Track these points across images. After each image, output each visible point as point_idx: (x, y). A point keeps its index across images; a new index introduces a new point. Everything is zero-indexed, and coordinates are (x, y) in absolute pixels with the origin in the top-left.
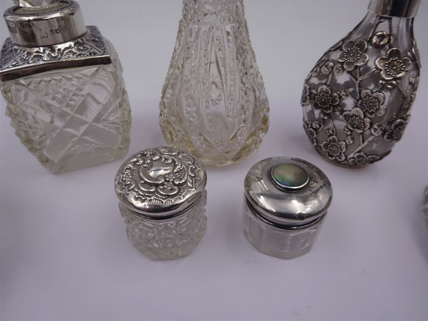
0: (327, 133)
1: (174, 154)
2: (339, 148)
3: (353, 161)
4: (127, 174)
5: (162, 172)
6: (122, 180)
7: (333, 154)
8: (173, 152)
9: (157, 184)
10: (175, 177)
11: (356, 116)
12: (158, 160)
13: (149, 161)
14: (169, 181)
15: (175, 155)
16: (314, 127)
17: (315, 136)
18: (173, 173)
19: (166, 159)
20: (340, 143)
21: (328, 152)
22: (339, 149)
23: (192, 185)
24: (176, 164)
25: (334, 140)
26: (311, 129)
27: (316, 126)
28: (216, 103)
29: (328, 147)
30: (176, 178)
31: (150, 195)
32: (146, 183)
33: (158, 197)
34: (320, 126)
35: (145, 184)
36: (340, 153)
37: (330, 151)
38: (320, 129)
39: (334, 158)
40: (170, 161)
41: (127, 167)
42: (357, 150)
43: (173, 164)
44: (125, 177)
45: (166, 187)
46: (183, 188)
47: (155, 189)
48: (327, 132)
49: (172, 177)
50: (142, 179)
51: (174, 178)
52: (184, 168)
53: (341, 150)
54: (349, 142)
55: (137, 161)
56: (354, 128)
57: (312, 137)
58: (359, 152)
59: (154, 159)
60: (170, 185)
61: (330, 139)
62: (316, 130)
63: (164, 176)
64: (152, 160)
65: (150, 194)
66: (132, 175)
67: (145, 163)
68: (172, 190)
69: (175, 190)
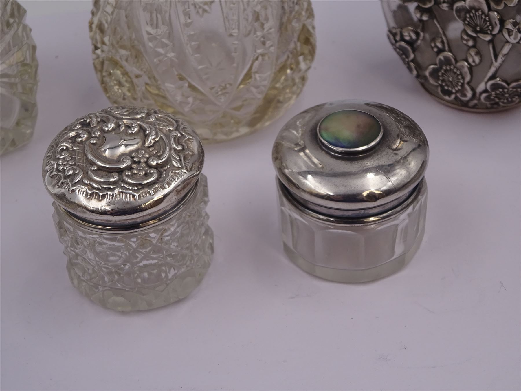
0: (432, 48)
1: (139, 116)
2: (458, 75)
3: (488, 98)
4: (64, 158)
5: (122, 149)
6: (58, 170)
7: (450, 89)
8: (137, 114)
9: (119, 168)
10: (149, 154)
11: (477, 10)
12: (113, 130)
13: (99, 133)
14: (139, 162)
15: (142, 118)
16: (407, 38)
17: (412, 56)
18: (144, 148)
19: (128, 127)
20: (459, 64)
21: (441, 86)
22: (460, 77)
23: (181, 165)
24: (147, 132)
25: (447, 61)
26: (403, 44)
27: (410, 36)
28: (205, 11)
29: (439, 76)
30: (150, 157)
31: (112, 187)
32: (101, 170)
33: (126, 189)
34: (417, 34)
35: (99, 172)
36: (463, 85)
37: (444, 84)
38: (419, 42)
39: (453, 96)
40: (136, 129)
41: (61, 148)
42: (490, 74)
43: (142, 134)
44: (62, 164)
45: (136, 172)
46: (165, 170)
47: (119, 176)
48: (433, 45)
49: (143, 155)
50: (93, 164)
51: (147, 156)
52: (161, 137)
53: (463, 78)
54: (474, 61)
55: (78, 136)
56: (476, 32)
57: (407, 60)
58: (493, 77)
59: (107, 129)
60: (143, 167)
61: (440, 59)
62: (411, 43)
63: (130, 155)
64: (102, 131)
65: (111, 185)
66: (73, 159)
67: (92, 137)
68: (147, 175)
69: (152, 175)
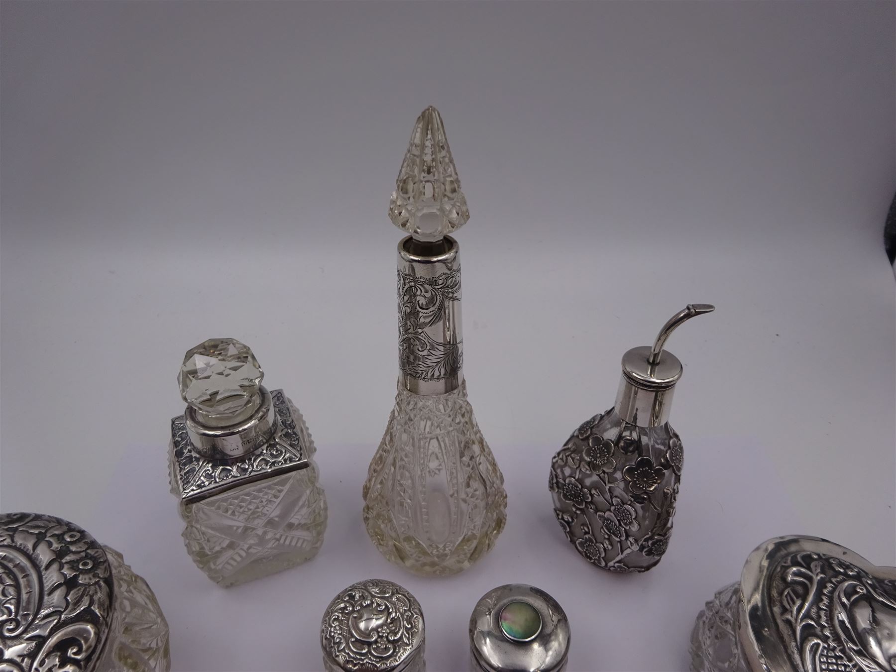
0: (582, 530)
1: (387, 595)
2: (597, 551)
3: (614, 570)
4: (335, 627)
5: (374, 623)
6: (330, 635)
7: (591, 556)
9: (369, 642)
10: (389, 630)
11: (611, 521)
12: (368, 605)
13: (359, 608)
14: (382, 636)
15: (388, 597)
16: (566, 520)
17: (568, 530)
18: (386, 624)
19: (379, 605)
20: (597, 544)
21: (585, 552)
22: (598, 552)
23: (409, 642)
24: (390, 611)
25: (590, 540)
26: (563, 522)
27: (567, 518)
28: (435, 473)
29: (584, 547)
30: (390, 632)
31: (363, 658)
32: (358, 641)
33: (371, 660)
34: (573, 519)
35: (357, 643)
36: (599, 557)
37: (587, 552)
38: (573, 524)
39: (592, 561)
40: (384, 607)
41: (334, 617)
42: (617, 560)
43: (386, 613)
44: (334, 632)
45: (379, 645)
46: (398, 646)
47: (368, 648)
48: (582, 527)
49: (385, 630)
50: (353, 636)
51: (388, 631)
52: (398, 616)
53: (600, 554)
54: (608, 547)
55: (345, 608)
56: (610, 532)
57: (565, 531)
58: (619, 562)
59: (364, 605)
60: (384, 642)
61: (586, 537)
62: (568, 522)
63: (376, 629)
64: (361, 605)
65: (362, 656)
66: (341, 629)
67: (355, 611)
68: (387, 649)
69: (389, 649)
